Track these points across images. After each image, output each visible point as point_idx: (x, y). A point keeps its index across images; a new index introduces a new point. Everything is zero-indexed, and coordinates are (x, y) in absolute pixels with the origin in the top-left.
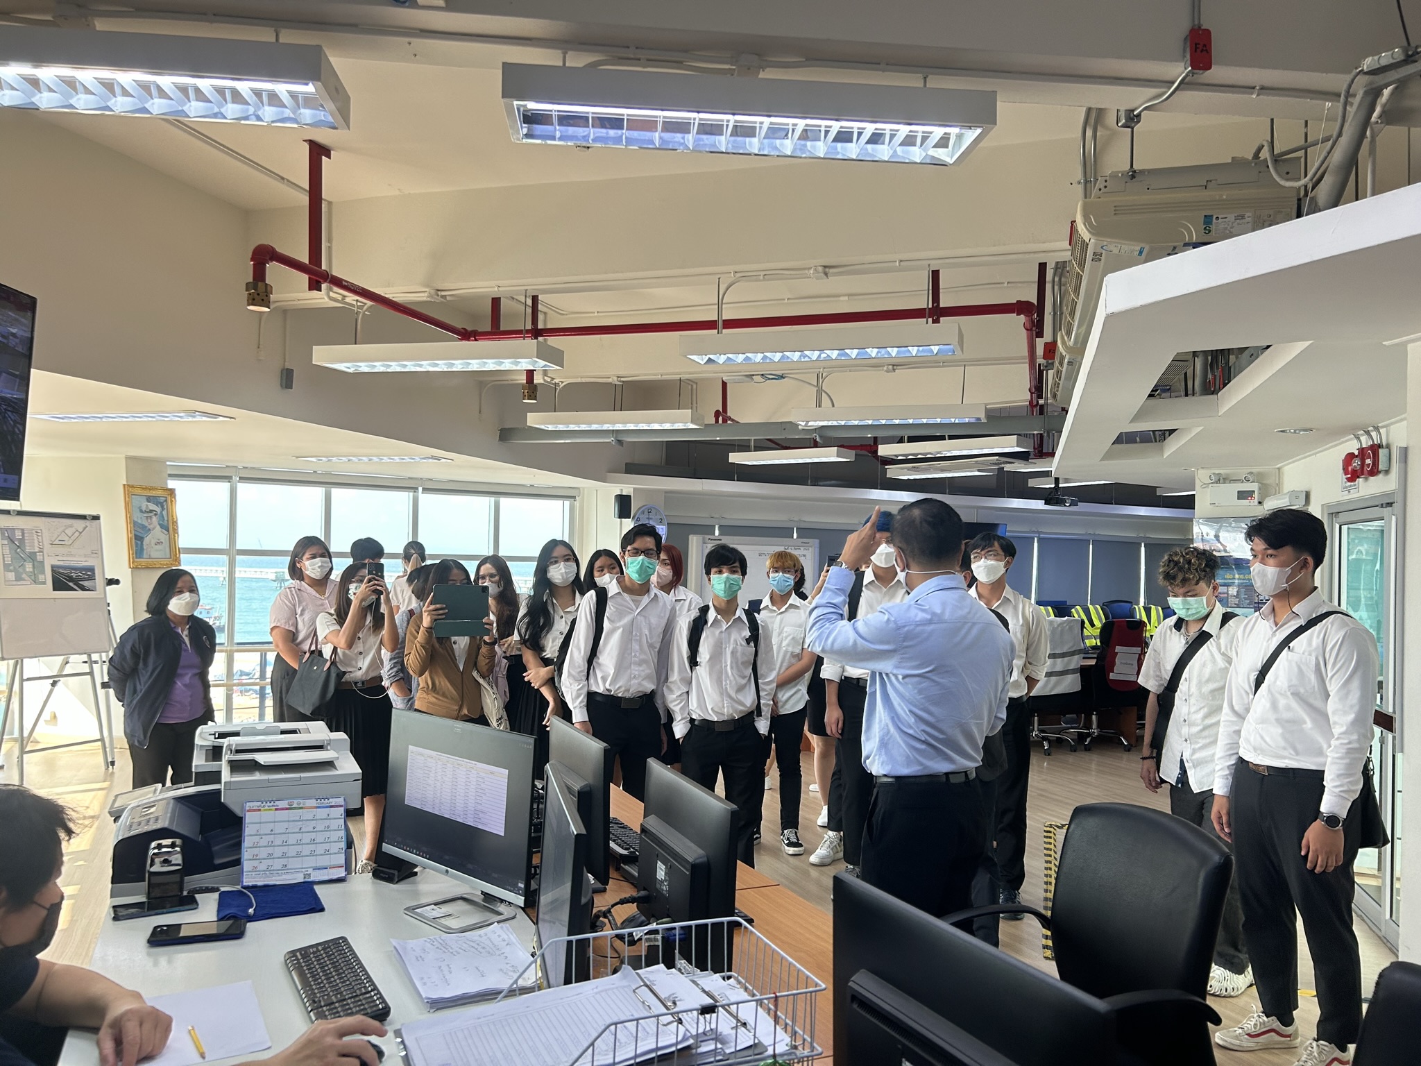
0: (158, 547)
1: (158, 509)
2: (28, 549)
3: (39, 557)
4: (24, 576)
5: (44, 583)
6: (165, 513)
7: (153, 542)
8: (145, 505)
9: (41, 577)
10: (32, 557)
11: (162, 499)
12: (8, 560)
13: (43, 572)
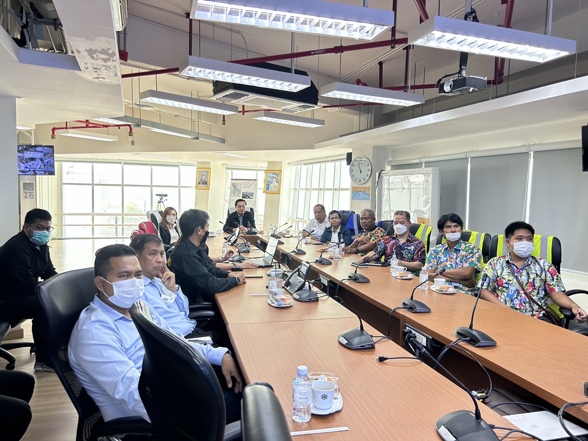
0: (274, 188)
1: (276, 177)
2: (237, 188)
3: (240, 190)
4: (236, 195)
5: (240, 196)
6: (278, 178)
7: (273, 186)
8: (271, 175)
9: (239, 195)
10: (238, 190)
11: (278, 174)
12: (233, 191)
13: (240, 194)
